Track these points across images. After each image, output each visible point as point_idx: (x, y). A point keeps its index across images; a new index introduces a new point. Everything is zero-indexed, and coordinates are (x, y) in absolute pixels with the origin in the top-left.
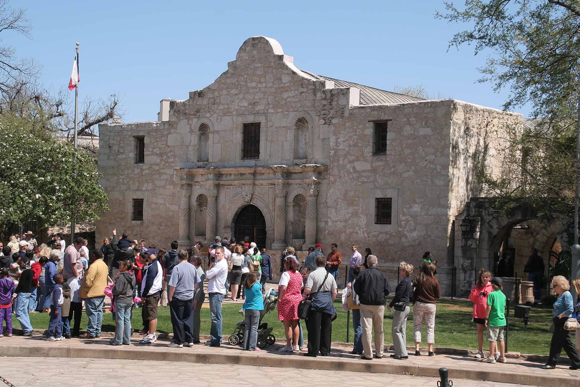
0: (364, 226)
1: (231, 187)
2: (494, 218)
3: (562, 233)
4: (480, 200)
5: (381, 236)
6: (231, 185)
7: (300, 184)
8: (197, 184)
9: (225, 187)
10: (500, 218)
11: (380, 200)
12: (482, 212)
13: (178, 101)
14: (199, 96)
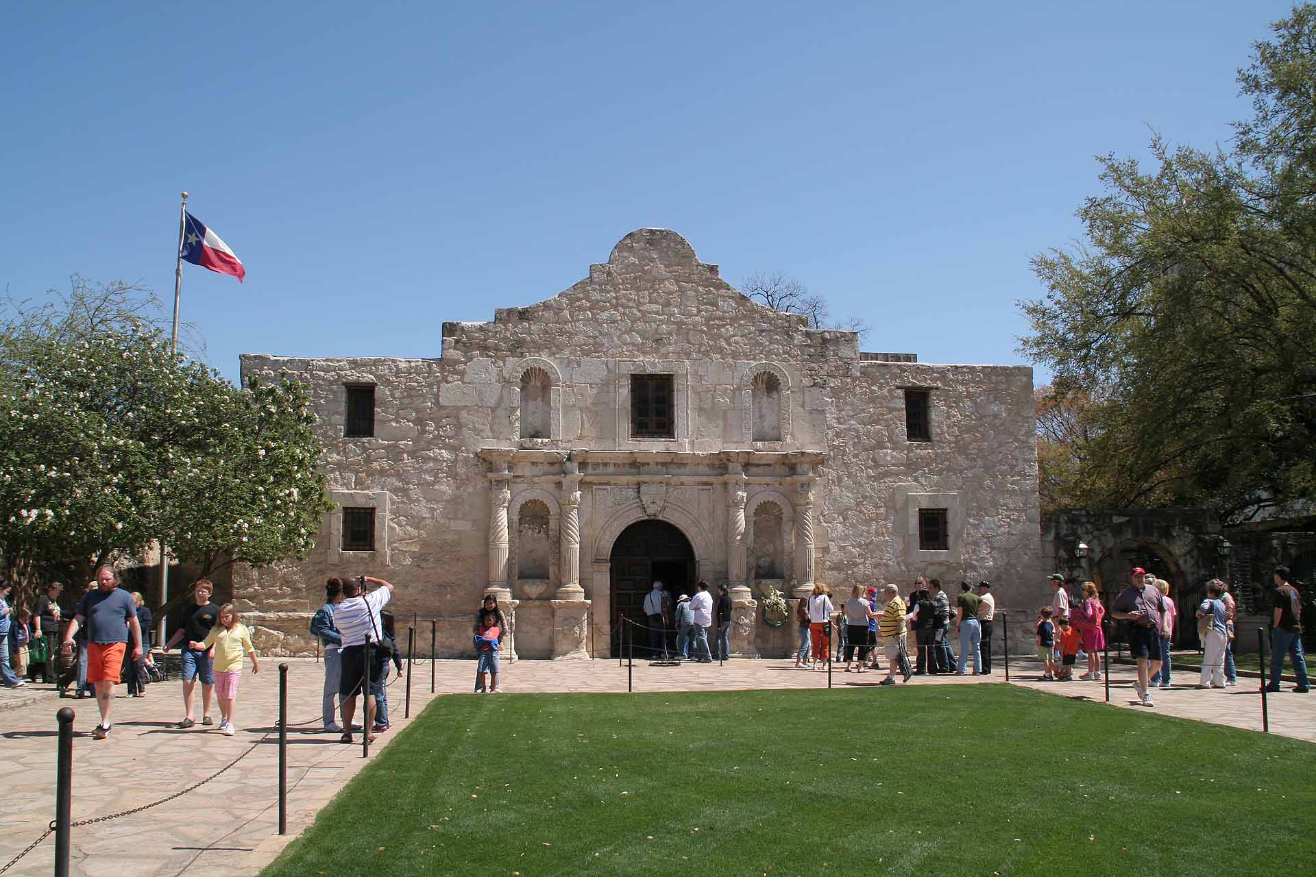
0: (899, 554)
1: (608, 487)
2: (1094, 537)
3: (1186, 556)
4: (1073, 512)
5: (930, 569)
6: (608, 484)
7: (767, 484)
8: (519, 480)
9: (594, 487)
10: (1103, 538)
11: (924, 512)
12: (1077, 529)
13: (466, 324)
14: (521, 318)
